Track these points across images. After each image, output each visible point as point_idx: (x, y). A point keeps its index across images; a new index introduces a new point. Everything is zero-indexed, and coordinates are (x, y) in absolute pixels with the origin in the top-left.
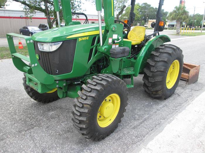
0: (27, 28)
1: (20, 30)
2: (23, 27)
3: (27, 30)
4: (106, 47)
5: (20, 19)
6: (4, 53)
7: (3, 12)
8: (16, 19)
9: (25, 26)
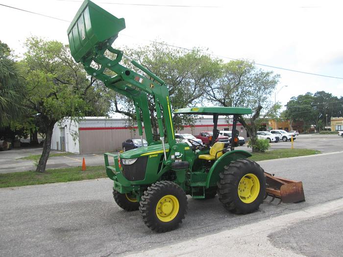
0: (132, 141)
1: (123, 144)
2: (127, 139)
3: (131, 143)
4: (169, 161)
5: (124, 130)
6: (101, 172)
7: (104, 122)
8: (119, 130)
9: (129, 138)
